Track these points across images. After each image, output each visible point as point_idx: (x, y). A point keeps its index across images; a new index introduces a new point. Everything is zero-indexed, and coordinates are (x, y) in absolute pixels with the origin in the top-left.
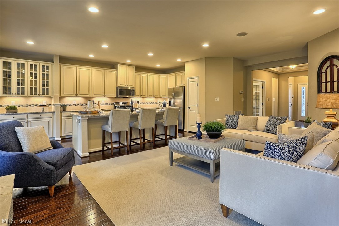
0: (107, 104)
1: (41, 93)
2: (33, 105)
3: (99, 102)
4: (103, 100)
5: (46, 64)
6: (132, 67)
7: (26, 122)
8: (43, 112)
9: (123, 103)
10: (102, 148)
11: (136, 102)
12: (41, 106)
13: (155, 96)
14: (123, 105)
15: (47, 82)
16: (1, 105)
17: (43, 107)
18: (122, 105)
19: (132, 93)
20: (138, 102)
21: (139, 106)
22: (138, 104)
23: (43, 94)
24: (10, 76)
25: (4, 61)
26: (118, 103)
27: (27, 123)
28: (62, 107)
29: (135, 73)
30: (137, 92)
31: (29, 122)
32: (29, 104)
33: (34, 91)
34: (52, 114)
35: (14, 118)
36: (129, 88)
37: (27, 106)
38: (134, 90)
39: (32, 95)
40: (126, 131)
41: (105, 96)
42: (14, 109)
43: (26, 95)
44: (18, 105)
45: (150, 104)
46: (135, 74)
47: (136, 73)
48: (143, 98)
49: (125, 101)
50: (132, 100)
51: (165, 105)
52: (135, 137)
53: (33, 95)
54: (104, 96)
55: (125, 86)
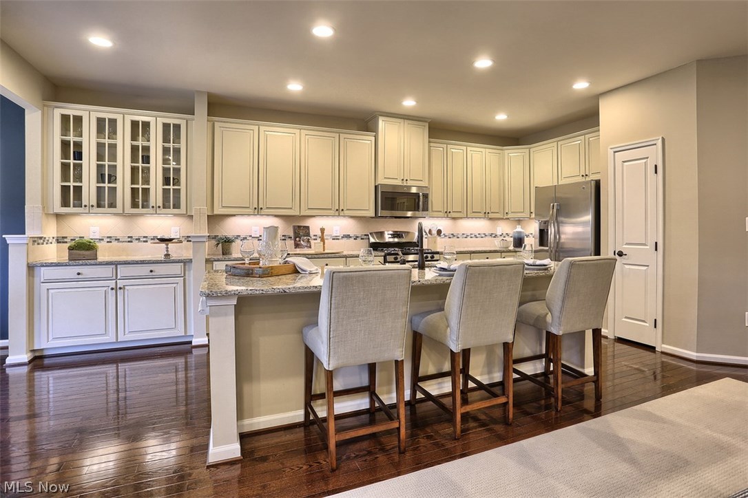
0: (348, 237)
1: (160, 203)
2: (146, 239)
3: (322, 230)
4: (337, 226)
5: (172, 119)
6: (421, 123)
7: (112, 289)
8: (167, 259)
9: (396, 234)
10: (302, 412)
11: (434, 232)
12: (162, 240)
13: (491, 215)
14: (396, 240)
15: (177, 171)
16: (66, 237)
17: (167, 245)
18: (391, 240)
19: (421, 203)
20: (439, 232)
21: (440, 245)
22: (439, 238)
23: (165, 205)
24: (78, 156)
25: (63, 113)
26: (381, 234)
27: (114, 291)
28: (220, 245)
29: (429, 142)
30: (435, 200)
31: (120, 288)
32: (135, 235)
33: (139, 199)
34: (185, 265)
35: (80, 276)
36: (414, 190)
37: (131, 239)
38: (426, 196)
39: (135, 211)
40: (396, 362)
41: (342, 214)
42: (87, 250)
43: (119, 209)
44: (108, 237)
45: (474, 239)
46: (430, 147)
47: (432, 144)
48: (454, 219)
49: (400, 227)
50: (420, 224)
51: (519, 242)
52: (432, 370)
53: (140, 210)
54: (339, 212)
55: (398, 182)
